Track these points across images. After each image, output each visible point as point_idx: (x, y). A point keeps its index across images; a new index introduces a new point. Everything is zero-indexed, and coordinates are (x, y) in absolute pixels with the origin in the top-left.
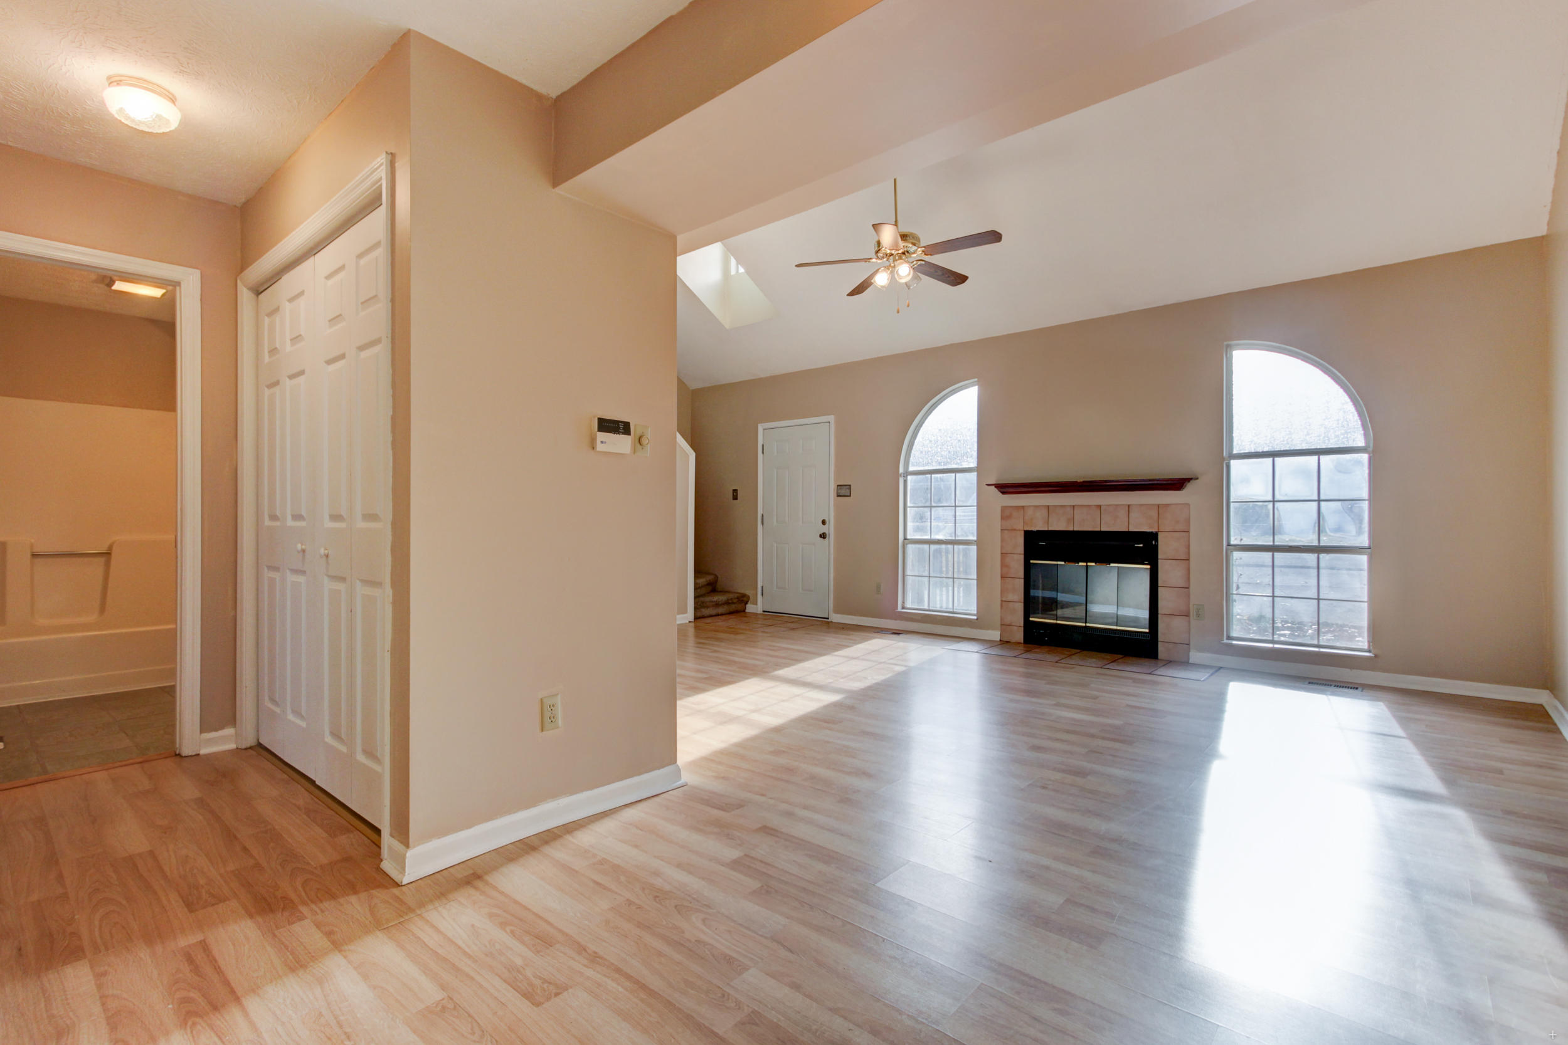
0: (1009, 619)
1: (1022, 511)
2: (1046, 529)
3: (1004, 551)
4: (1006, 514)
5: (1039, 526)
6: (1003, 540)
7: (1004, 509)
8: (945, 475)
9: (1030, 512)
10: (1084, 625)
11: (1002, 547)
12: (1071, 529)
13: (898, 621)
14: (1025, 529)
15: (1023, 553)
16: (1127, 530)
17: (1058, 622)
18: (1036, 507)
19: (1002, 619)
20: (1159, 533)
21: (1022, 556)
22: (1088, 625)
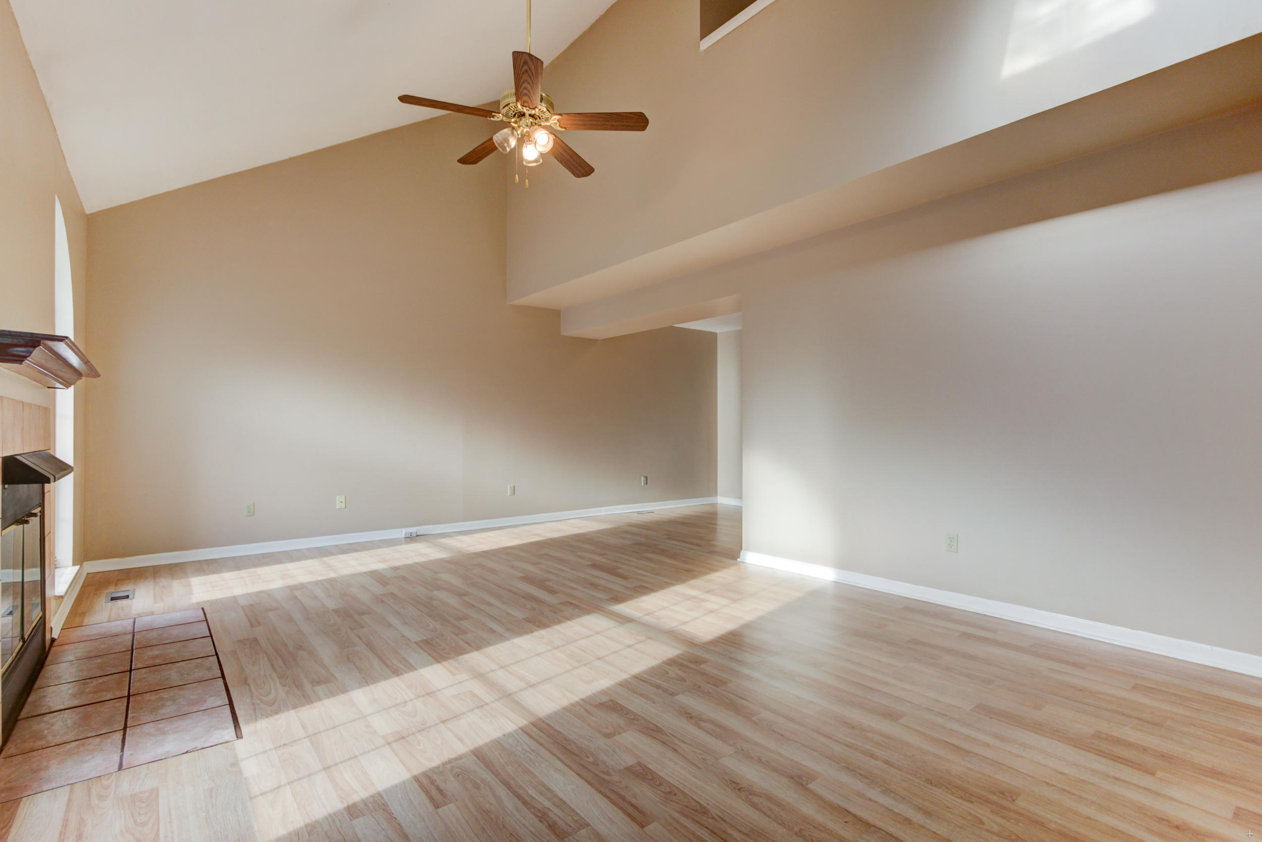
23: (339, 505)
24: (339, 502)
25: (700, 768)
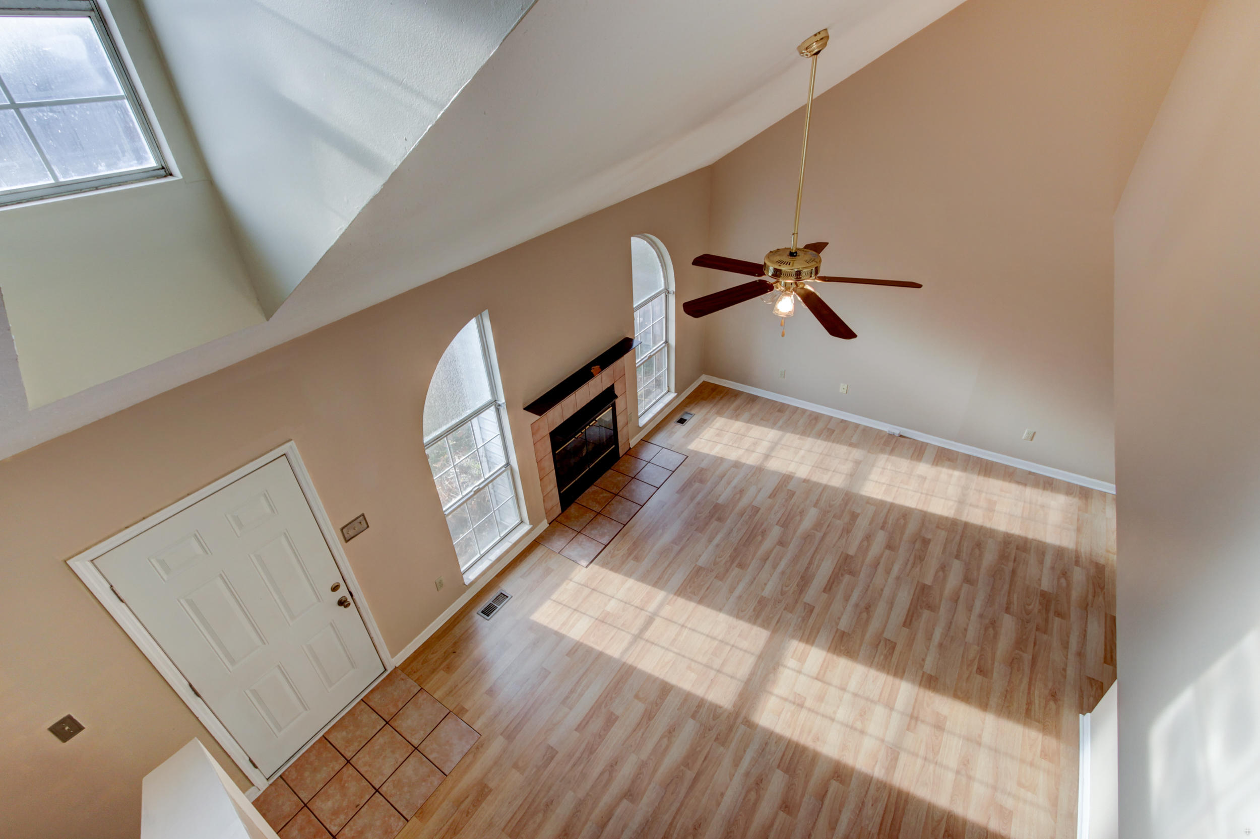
1: (546, 418)
2: (562, 422)
3: (539, 459)
4: (536, 428)
5: (559, 423)
7: (533, 425)
9: (551, 415)
11: (537, 458)
12: (576, 411)
13: (468, 591)
14: (550, 431)
15: (551, 451)
16: (602, 391)
18: (554, 408)
19: (545, 509)
20: (615, 383)
21: (551, 453)
23: (841, 390)
24: (842, 388)
25: (623, 745)
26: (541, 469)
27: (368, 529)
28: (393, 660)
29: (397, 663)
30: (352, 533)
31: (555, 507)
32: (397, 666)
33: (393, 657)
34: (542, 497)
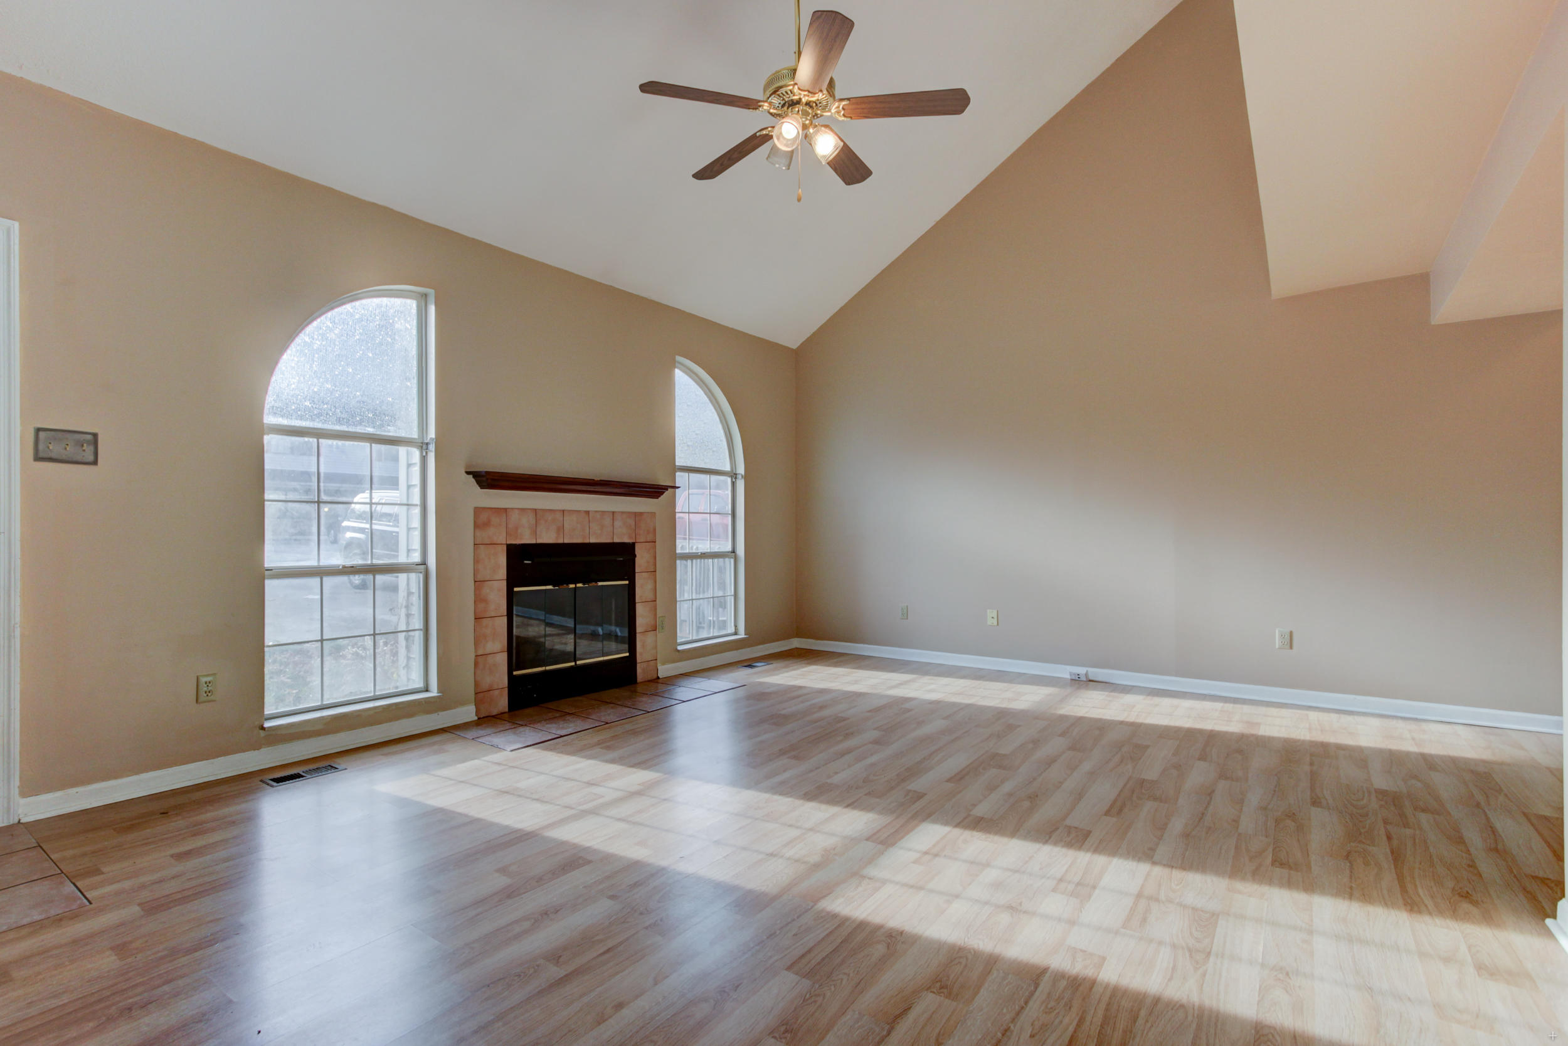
0: (487, 681)
1: (505, 515)
2: (534, 542)
3: (479, 578)
4: (482, 518)
5: (527, 539)
6: (476, 561)
7: (478, 511)
8: (347, 443)
9: (514, 517)
10: (573, 664)
11: (476, 572)
12: (560, 541)
13: (264, 750)
14: (508, 542)
15: (505, 578)
16: (612, 541)
17: (548, 668)
18: (523, 510)
19: (477, 684)
20: (636, 544)
21: (505, 583)
22: (578, 663)
23: (990, 621)
24: (990, 617)
26: (479, 599)
27: (92, 467)
28: (23, 801)
29: (26, 815)
30: (56, 449)
31: (496, 692)
32: (23, 821)
33: (24, 794)
34: (473, 656)
